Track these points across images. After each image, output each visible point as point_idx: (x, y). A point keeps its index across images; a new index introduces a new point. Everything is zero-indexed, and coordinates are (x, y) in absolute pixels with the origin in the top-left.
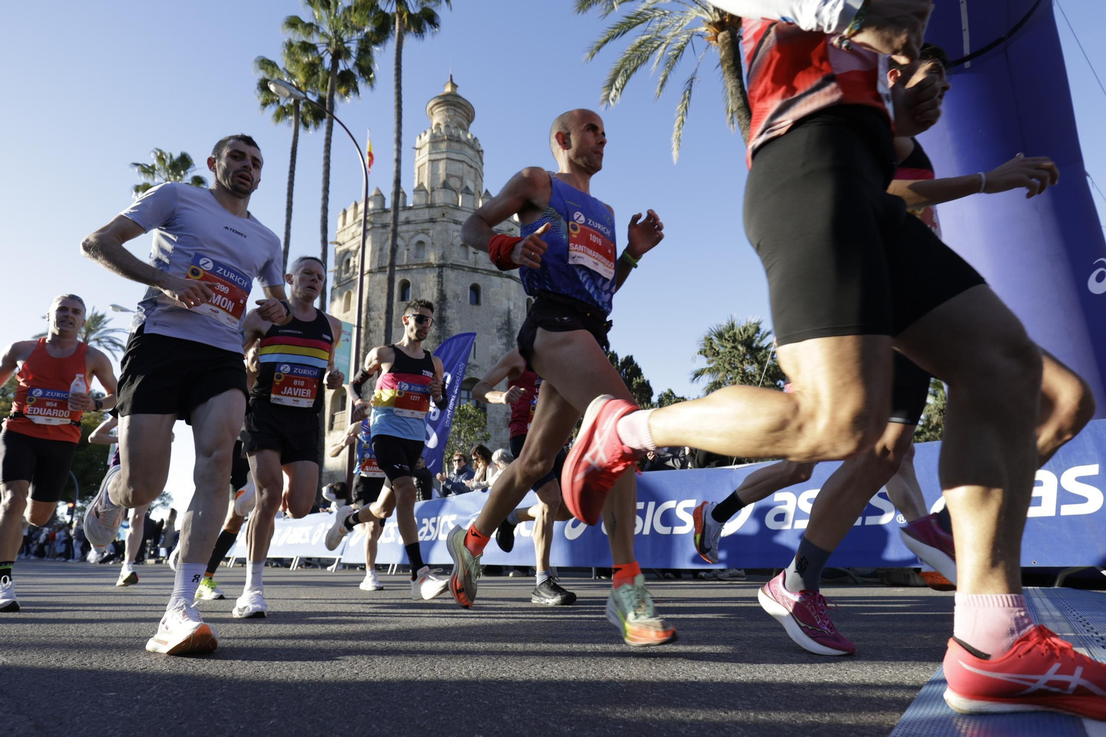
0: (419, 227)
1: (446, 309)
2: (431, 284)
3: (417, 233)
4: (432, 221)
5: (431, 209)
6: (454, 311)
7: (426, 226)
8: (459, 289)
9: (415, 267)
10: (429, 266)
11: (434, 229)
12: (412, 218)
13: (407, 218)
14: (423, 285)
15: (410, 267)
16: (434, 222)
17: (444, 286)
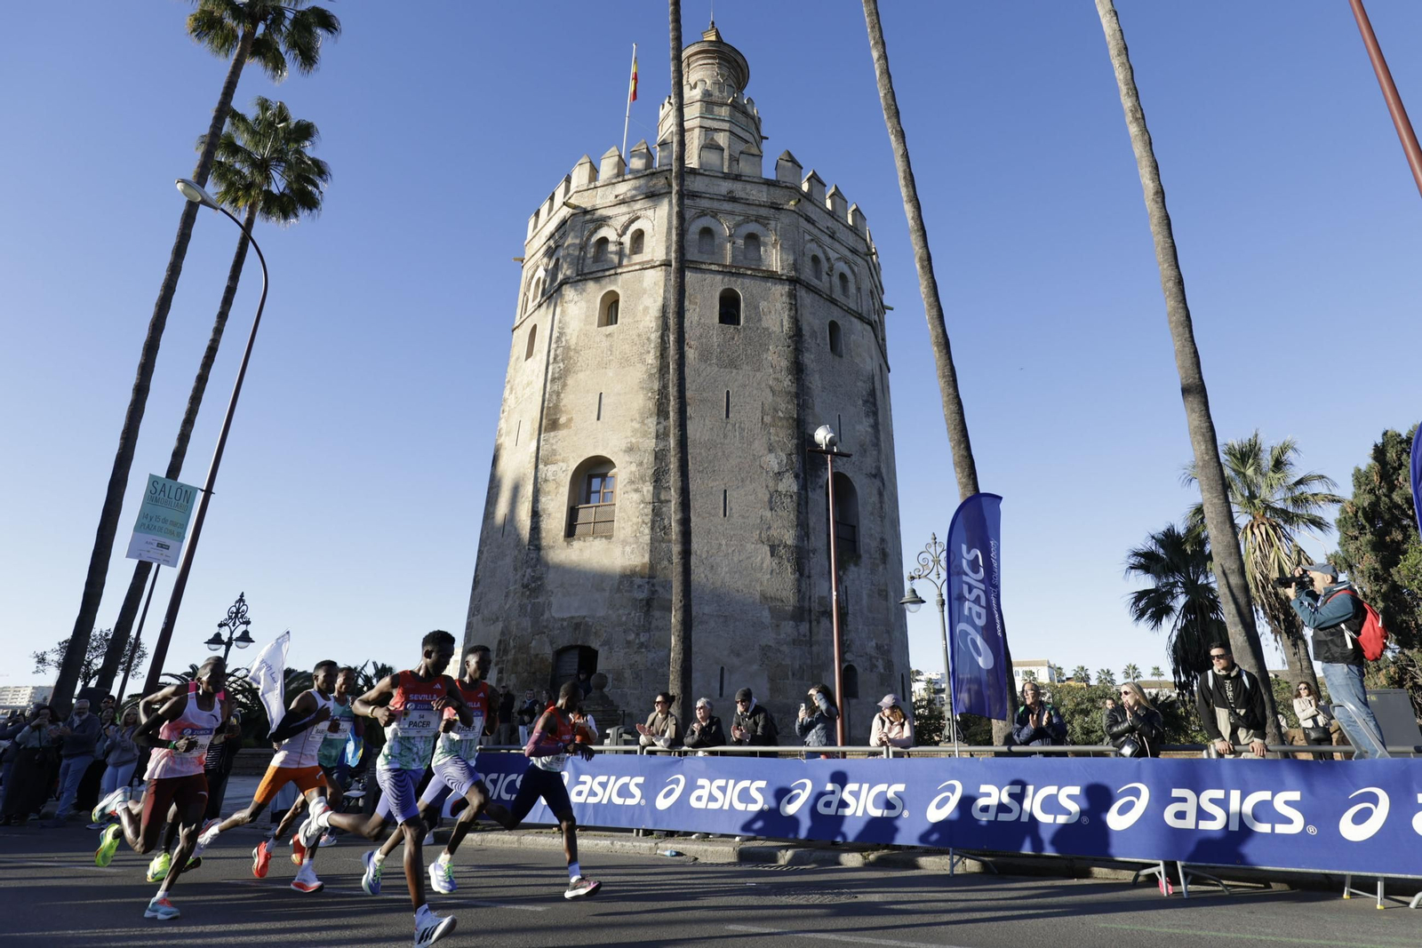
0: (753, 211)
1: (802, 351)
2: (779, 306)
3: (747, 219)
4: (776, 207)
5: (772, 189)
6: (812, 357)
7: (764, 212)
8: (816, 323)
9: (749, 272)
10: (772, 276)
11: (777, 220)
12: (739, 194)
13: (731, 192)
14: (763, 305)
15: (742, 271)
16: (778, 209)
17: (799, 312)
